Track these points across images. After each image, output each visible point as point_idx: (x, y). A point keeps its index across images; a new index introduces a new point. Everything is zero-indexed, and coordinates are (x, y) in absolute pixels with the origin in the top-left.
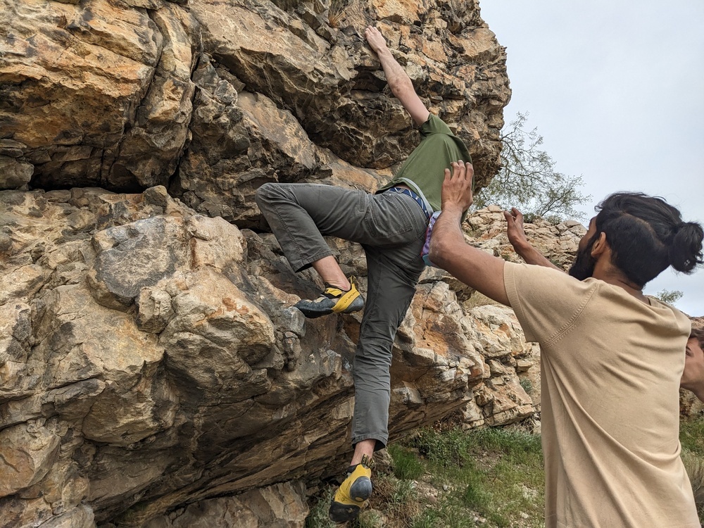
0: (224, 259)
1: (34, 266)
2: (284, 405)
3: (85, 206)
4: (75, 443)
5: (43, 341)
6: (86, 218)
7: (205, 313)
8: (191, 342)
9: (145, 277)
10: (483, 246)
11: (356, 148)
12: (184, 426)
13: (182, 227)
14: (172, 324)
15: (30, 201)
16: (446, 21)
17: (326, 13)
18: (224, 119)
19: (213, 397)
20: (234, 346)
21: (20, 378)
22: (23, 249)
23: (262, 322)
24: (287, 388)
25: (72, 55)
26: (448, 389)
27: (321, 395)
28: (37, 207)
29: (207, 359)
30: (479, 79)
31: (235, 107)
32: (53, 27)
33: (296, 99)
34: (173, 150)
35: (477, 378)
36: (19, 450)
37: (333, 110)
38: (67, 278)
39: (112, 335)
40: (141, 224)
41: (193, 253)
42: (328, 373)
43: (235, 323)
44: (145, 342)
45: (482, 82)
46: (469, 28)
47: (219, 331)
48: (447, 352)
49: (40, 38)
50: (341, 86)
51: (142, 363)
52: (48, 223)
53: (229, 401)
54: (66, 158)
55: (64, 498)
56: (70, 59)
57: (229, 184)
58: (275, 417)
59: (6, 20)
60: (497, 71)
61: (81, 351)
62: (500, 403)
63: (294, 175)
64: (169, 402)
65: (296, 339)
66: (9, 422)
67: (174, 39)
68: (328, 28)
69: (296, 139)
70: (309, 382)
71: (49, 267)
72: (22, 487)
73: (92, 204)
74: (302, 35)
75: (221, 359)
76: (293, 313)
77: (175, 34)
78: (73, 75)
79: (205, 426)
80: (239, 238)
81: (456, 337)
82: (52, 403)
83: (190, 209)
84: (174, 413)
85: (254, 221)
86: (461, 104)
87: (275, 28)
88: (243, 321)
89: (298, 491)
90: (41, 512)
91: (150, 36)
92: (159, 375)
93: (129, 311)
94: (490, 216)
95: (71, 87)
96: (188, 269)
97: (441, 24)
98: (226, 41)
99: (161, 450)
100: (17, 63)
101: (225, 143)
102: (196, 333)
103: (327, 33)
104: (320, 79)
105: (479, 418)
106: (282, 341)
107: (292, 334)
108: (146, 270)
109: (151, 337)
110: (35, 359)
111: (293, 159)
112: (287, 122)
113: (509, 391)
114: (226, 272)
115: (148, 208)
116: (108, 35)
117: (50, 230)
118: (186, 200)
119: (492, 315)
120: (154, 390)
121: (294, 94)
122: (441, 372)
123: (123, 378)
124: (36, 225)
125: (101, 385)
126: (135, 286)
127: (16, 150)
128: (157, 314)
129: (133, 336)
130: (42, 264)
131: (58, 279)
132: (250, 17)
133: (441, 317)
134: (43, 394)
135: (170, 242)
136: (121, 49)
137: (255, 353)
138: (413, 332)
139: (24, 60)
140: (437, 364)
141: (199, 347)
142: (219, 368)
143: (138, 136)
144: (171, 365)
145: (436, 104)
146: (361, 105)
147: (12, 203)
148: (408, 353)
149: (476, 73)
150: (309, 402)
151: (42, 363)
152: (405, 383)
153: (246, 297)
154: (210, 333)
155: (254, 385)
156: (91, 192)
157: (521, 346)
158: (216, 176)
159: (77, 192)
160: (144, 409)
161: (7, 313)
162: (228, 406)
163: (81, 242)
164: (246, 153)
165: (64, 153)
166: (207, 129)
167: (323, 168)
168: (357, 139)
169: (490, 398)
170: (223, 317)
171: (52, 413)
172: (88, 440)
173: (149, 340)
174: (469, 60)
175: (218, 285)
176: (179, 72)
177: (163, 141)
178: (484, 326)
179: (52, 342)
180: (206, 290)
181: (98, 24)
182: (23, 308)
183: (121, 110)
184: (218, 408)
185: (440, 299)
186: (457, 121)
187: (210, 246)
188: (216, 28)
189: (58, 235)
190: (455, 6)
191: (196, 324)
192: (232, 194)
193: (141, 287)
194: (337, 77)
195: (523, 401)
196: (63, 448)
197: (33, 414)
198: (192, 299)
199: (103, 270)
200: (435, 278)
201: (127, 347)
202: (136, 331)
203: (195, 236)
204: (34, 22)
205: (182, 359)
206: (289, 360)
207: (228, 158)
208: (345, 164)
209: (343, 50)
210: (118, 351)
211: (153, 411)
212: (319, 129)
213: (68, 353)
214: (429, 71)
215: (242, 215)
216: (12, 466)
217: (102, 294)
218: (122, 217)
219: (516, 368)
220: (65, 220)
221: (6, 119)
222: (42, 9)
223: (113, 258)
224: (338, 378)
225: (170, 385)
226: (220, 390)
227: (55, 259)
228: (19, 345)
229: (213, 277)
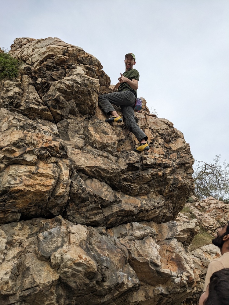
0: (80, 240)
1: (19, 247)
2: (105, 296)
3: (36, 225)
5: (21, 273)
6: (36, 229)
7: (72, 261)
8: (68, 272)
9: (53, 249)
10: (191, 222)
11: (131, 190)
13: (66, 230)
14: (62, 265)
15: (19, 225)
16: (163, 139)
17: (116, 148)
18: (80, 191)
19: (77, 293)
20: (83, 273)
21: (13, 287)
22: (16, 242)
23: (92, 263)
24: (104, 289)
25: (32, 181)
26: (178, 287)
27: (120, 291)
28: (21, 227)
29: (74, 278)
30: (179, 158)
31: (83, 187)
32: (28, 173)
33: (106, 178)
34: (64, 203)
35: (192, 281)
37: (120, 180)
38: (29, 251)
39: (42, 271)
40: (52, 230)
41: (69, 239)
42: (120, 282)
43: (83, 264)
44: (53, 272)
45: (180, 159)
46: (174, 139)
47: (78, 267)
48: (177, 270)
49: (24, 177)
50: (122, 171)
51: (52, 280)
52: (24, 232)
53: (83, 294)
54: (31, 210)
56: (32, 182)
57: (83, 211)
58: (102, 301)
59: (15, 174)
60: (186, 153)
61: (32, 277)
63: (106, 205)
64: (62, 295)
65: (106, 269)
67: (63, 170)
68: (116, 153)
69: (107, 192)
70: (113, 286)
71: (23, 247)
73: (38, 224)
74: (107, 157)
75: (79, 278)
76: (104, 259)
77: (64, 168)
78: (33, 187)
80: (86, 231)
81: (181, 263)
82: (23, 296)
83: (70, 222)
84: (64, 299)
85: (93, 223)
86: (171, 169)
87: (97, 157)
88: (85, 263)
91: (56, 171)
92: (58, 285)
93: (48, 261)
94: (209, 202)
95: (32, 190)
96: (68, 245)
97: (161, 141)
98: (81, 165)
100: (17, 186)
101: (81, 198)
102: (70, 269)
103: (116, 155)
104: (114, 171)
106: (101, 270)
107: (104, 267)
108: (53, 246)
109: (55, 270)
110: (18, 280)
111: (105, 200)
112: (103, 187)
114: (80, 245)
115: (56, 224)
116: (43, 173)
117: (25, 234)
118: (69, 218)
119: (211, 249)
120: (56, 291)
121: (105, 177)
122: (174, 279)
123: (45, 286)
124: (20, 233)
125: (38, 289)
126: (50, 252)
127: (16, 210)
128: (57, 262)
129: (49, 270)
131: (26, 251)
132: (89, 156)
133: (175, 254)
134: (20, 293)
135: (62, 235)
136: (47, 176)
137: (91, 275)
138: (160, 262)
139: (19, 185)
140: (172, 276)
141: (71, 274)
142: (78, 281)
143: (52, 201)
144: (62, 281)
145: (161, 170)
146: (131, 176)
147: (14, 227)
148: (159, 272)
149: (177, 156)
150: (115, 294)
151: (20, 282)
152: (161, 285)
153: (86, 254)
154: (74, 268)
155: (92, 288)
156: (38, 220)
158: (78, 209)
159: (34, 220)
160: (53, 298)
161: (10, 264)
162: (84, 296)
163: (34, 238)
164: (88, 200)
165: (30, 209)
166: (75, 195)
167: (118, 200)
168: (131, 187)
170: (78, 262)
171: (23, 300)
173: (54, 272)
174: (174, 151)
175: (77, 250)
176: (65, 180)
177: (60, 201)
178: (208, 255)
179: (23, 274)
180: (73, 252)
181: (41, 171)
182: (15, 262)
183: (47, 194)
184: (80, 297)
185: (173, 246)
186: (170, 175)
187: (75, 235)
188: (78, 161)
189: (27, 236)
190: (166, 133)
191: (69, 265)
192: (84, 215)
193: (52, 252)
194: (120, 169)
197: (17, 300)
198: (68, 256)
199: (40, 247)
200: (171, 237)
201: (47, 275)
202: (50, 268)
203: (70, 233)
204: (22, 173)
205: (65, 278)
206: (104, 277)
207: (82, 203)
208: (127, 196)
209: (122, 159)
210: (44, 276)
211: (56, 299)
212: (116, 186)
213: (28, 277)
214: (156, 160)
215: (88, 221)
217: (39, 256)
218: (47, 228)
220: (29, 230)
221: (13, 202)
222: (25, 169)
223: (43, 243)
224: (125, 284)
225: (62, 289)
226: (79, 290)
227: (26, 244)
228: (13, 275)
229: (75, 247)
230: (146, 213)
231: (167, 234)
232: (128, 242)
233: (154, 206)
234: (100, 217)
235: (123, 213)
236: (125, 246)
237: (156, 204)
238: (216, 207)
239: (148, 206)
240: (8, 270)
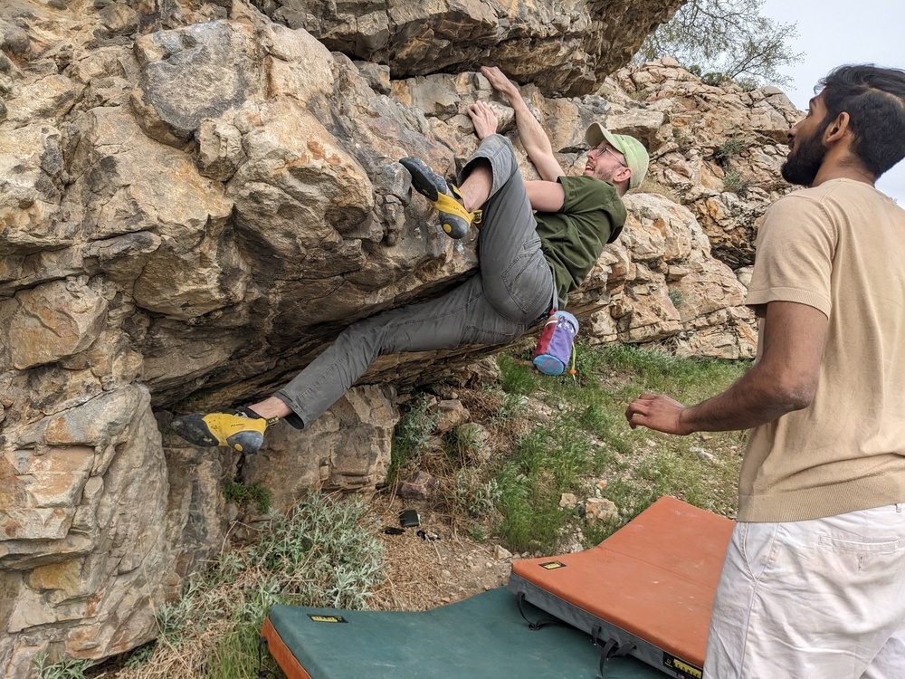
0: (310, 89)
1: (61, 77)
2: (380, 287)
4: (126, 309)
5: (79, 179)
6: (124, 15)
7: (285, 159)
8: (267, 196)
9: (207, 105)
10: (651, 107)
12: (257, 301)
13: (254, 40)
14: (243, 170)
19: (293, 269)
20: (322, 206)
21: (54, 223)
22: (44, 52)
23: (358, 178)
24: (386, 266)
27: (425, 280)
29: (287, 221)
35: (619, 279)
36: (59, 311)
38: (105, 98)
39: (167, 178)
40: (198, 30)
41: (269, 77)
42: (437, 254)
43: (323, 176)
44: (208, 191)
47: (303, 185)
51: (206, 217)
52: (74, 18)
53: (312, 276)
55: (116, 373)
58: (369, 301)
61: (129, 195)
62: (640, 316)
64: (240, 270)
65: (399, 205)
66: (44, 277)
70: (413, 262)
71: (79, 80)
72: (65, 354)
75: (305, 221)
76: (397, 171)
79: (283, 304)
80: (329, 62)
82: (96, 257)
83: (263, 15)
84: (245, 284)
85: (348, 42)
88: (334, 174)
89: (387, 395)
90: (88, 386)
92: (226, 236)
93: (187, 149)
94: (662, 71)
96: (263, 99)
99: (227, 329)
102: (274, 185)
105: (611, 332)
106: (381, 206)
107: (394, 199)
108: (207, 95)
109: (216, 185)
110: (71, 201)
113: (653, 303)
114: (311, 108)
115: (207, 9)
117: (78, 29)
119: (646, 206)
120: (220, 253)
123: (184, 235)
124: (60, 20)
125: (156, 240)
126: (194, 115)
128: (223, 155)
129: (193, 182)
130: (71, 75)
131: (94, 97)
134: (84, 245)
135: (238, 60)
137: (347, 218)
141: (278, 204)
142: (302, 233)
144: (241, 224)
150: (410, 288)
151: (81, 207)
153: (337, 143)
154: (291, 187)
155: (346, 258)
157: (677, 249)
160: (209, 276)
161: (31, 136)
162: (312, 282)
163: (119, 49)
169: (628, 310)
170: (309, 166)
171: (97, 270)
172: (140, 309)
173: (213, 189)
175: (302, 124)
178: (634, 219)
179: (91, 180)
180: (287, 129)
182: (52, 133)
184: (299, 284)
187: (292, 68)
189: (89, 36)
191: (274, 173)
193: (201, 117)
195: (669, 316)
196: (111, 314)
197: (73, 269)
198: (268, 138)
199: (151, 89)
200: (581, 147)
201: (186, 195)
202: (197, 176)
203: (270, 53)
206: (390, 231)
210: (176, 199)
211: (220, 280)
213: (112, 196)
215: (332, 31)
216: (51, 329)
217: (151, 122)
218: (172, 17)
219: (667, 275)
220: (97, 15)
223: (163, 75)
224: (448, 261)
225: (239, 250)
226: (302, 261)
227: (87, 69)
228: (50, 180)
229: (295, 111)
230: (528, 48)
231: (569, 136)
232: (457, 137)
233: (559, 26)
234: (375, 21)
235: (455, 28)
236: (448, 146)
237: (566, 21)
238: (680, 90)
239: (542, 23)
240: (27, 157)
